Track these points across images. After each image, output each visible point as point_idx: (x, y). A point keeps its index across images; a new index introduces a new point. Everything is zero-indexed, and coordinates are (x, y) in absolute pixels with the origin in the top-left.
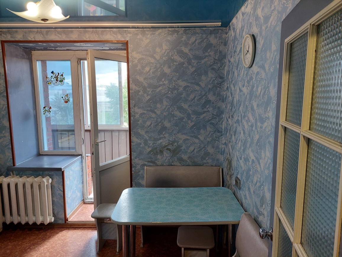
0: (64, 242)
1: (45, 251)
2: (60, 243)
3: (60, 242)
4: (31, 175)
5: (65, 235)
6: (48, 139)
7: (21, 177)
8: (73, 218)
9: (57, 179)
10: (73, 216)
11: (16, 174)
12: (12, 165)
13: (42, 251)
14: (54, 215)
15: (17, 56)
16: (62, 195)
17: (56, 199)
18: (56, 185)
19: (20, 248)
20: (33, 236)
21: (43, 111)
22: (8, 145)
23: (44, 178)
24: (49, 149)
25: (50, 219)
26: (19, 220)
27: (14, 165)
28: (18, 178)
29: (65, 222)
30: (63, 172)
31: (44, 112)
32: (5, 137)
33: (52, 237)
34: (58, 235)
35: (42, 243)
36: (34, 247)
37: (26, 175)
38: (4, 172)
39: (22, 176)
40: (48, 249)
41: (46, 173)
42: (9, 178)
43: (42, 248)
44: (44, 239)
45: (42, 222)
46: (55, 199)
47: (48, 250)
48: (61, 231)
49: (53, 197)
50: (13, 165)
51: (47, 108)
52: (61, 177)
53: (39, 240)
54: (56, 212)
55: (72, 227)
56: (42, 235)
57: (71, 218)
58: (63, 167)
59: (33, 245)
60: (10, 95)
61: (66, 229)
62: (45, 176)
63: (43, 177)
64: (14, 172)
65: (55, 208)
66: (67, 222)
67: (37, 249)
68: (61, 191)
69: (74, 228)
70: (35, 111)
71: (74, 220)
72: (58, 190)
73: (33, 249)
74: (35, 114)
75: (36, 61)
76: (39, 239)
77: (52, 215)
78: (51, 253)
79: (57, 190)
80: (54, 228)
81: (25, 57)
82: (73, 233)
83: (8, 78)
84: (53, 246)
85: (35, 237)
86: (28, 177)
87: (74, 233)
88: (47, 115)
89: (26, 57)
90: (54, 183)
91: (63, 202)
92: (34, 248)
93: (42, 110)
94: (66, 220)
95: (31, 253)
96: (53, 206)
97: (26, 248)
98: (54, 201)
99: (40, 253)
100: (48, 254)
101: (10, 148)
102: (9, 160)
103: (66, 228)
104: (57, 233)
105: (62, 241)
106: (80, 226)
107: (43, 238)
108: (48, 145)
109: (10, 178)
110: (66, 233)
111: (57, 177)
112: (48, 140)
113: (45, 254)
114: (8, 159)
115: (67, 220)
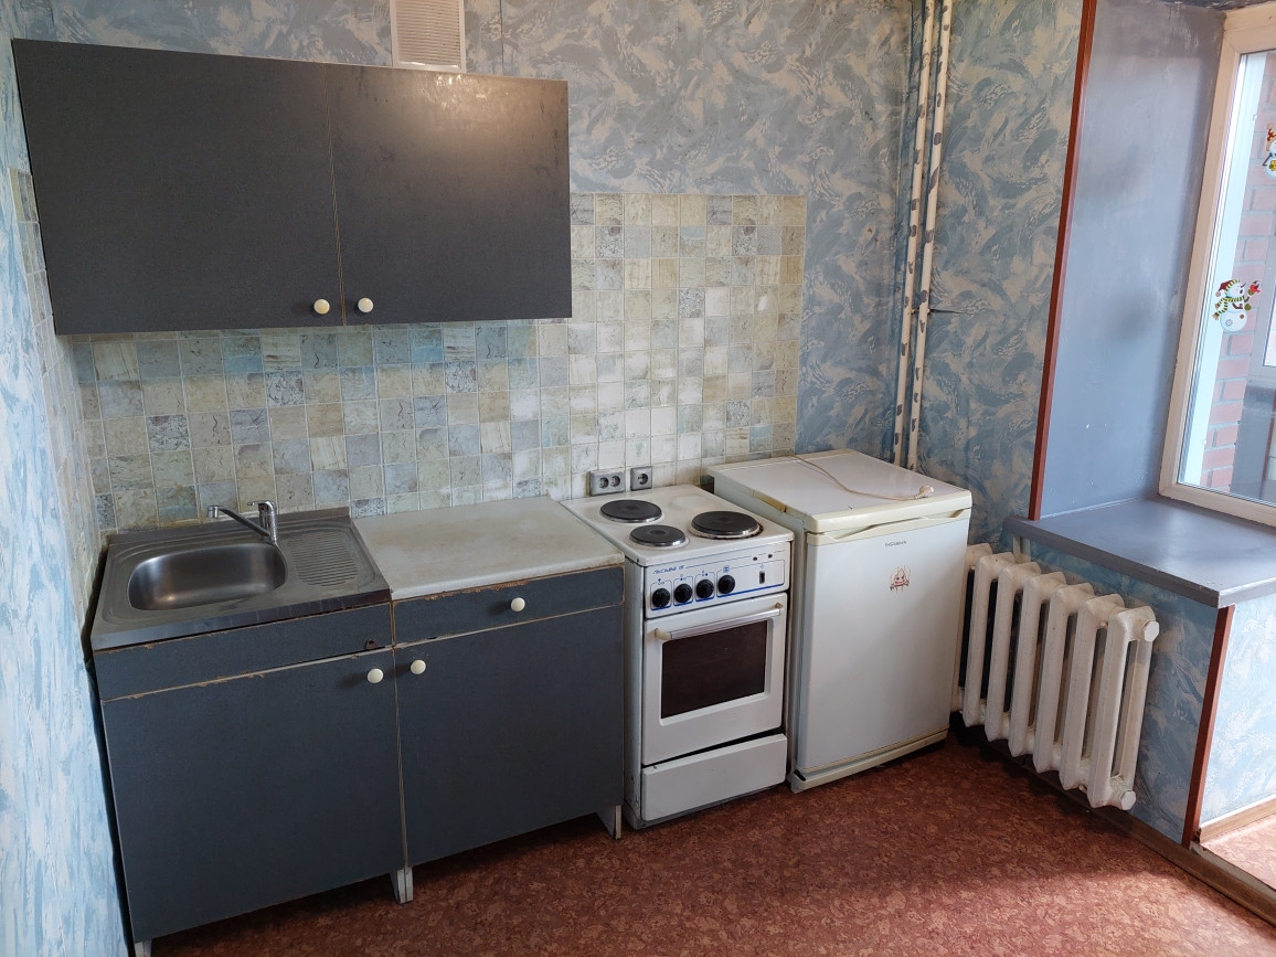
0: (1143, 929)
1: (1050, 922)
2: (1124, 927)
3: (1126, 920)
4: (1087, 576)
5: (1164, 899)
6: (1216, 434)
7: (1045, 570)
8: (1230, 842)
9: (1189, 634)
10: (1235, 834)
11: (1032, 553)
12: (1026, 512)
13: (1040, 912)
14: (1140, 784)
15: (1144, 48)
16: (1198, 717)
17: (1165, 721)
18: (1178, 660)
19: (971, 842)
20: (1037, 823)
21: (1217, 300)
22: (1029, 429)
23: (1132, 608)
24: (1210, 478)
25: (1115, 791)
26: (1006, 734)
27: (1032, 516)
28: (1033, 571)
29: (1186, 843)
30: (1223, 615)
31: (1218, 305)
32: (1022, 396)
33: (1104, 874)
34: (1131, 881)
35: (1053, 875)
36: (1018, 870)
37: (1064, 569)
38: (994, 532)
39: (1053, 567)
40: (1068, 918)
41: (1148, 589)
42: (1003, 558)
43: (1045, 899)
44: (1068, 863)
45: (1081, 788)
46: (1160, 717)
47: (1064, 924)
48: (1152, 872)
49: (1156, 706)
50: (1027, 515)
51: (1234, 291)
52: (1211, 632)
53: (1047, 854)
54: (1152, 775)
55: (1209, 881)
56: (1069, 837)
57: (1217, 837)
58: (1230, 591)
59: (1022, 860)
60: (1074, 228)
61: (1181, 878)
62: (1137, 602)
63: (1128, 605)
64: (1027, 543)
65: (1152, 754)
66: (1193, 845)
67: (1025, 885)
68: (1195, 693)
69: (1217, 895)
70: (1176, 300)
71: (1231, 859)
72: (1184, 683)
73: (1011, 878)
74: (1176, 312)
75: (1237, 55)
76: (1050, 848)
77: (1130, 780)
78: (1068, 946)
79: (1179, 682)
80: (1126, 836)
81: (1187, 45)
82: (1207, 915)
83: (1083, 152)
84: (1095, 918)
85: (1040, 830)
86: (1069, 582)
87: (1211, 920)
88: (1229, 323)
89: (1192, 44)
90: (1172, 649)
91: (1193, 750)
92: (1018, 878)
93: (1213, 298)
94: (1192, 833)
95: (998, 891)
96: (1145, 742)
97: (992, 858)
98: (1155, 722)
99: (1028, 912)
100: (1054, 941)
101: (1030, 443)
102: (1021, 488)
103: (1180, 871)
104: (1132, 871)
105: (1137, 923)
106: (1252, 902)
107: (1066, 855)
108: (1210, 459)
109: (1003, 562)
110: (1172, 893)
111: (1191, 626)
112: (1214, 438)
113: (1045, 932)
114: (1016, 485)
115: (1197, 840)
